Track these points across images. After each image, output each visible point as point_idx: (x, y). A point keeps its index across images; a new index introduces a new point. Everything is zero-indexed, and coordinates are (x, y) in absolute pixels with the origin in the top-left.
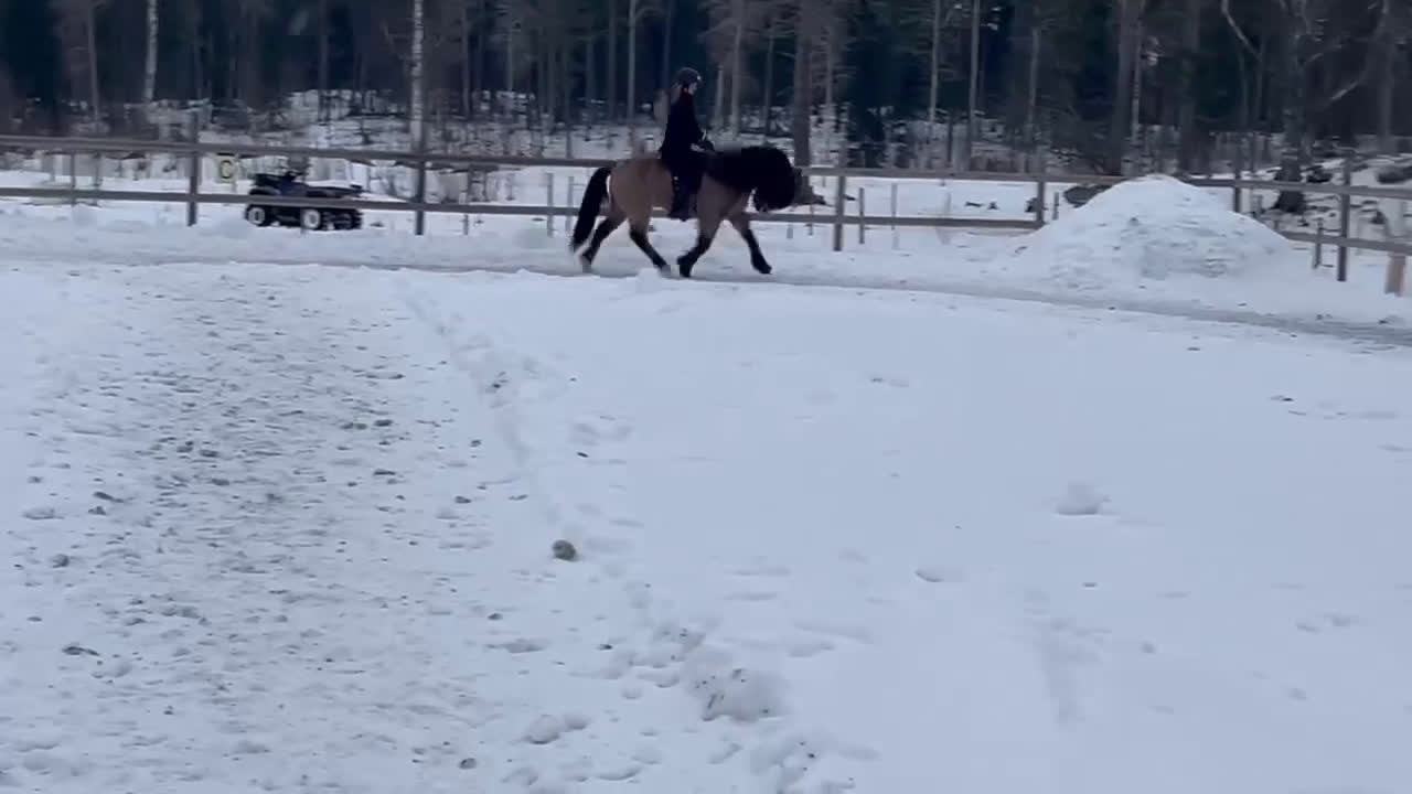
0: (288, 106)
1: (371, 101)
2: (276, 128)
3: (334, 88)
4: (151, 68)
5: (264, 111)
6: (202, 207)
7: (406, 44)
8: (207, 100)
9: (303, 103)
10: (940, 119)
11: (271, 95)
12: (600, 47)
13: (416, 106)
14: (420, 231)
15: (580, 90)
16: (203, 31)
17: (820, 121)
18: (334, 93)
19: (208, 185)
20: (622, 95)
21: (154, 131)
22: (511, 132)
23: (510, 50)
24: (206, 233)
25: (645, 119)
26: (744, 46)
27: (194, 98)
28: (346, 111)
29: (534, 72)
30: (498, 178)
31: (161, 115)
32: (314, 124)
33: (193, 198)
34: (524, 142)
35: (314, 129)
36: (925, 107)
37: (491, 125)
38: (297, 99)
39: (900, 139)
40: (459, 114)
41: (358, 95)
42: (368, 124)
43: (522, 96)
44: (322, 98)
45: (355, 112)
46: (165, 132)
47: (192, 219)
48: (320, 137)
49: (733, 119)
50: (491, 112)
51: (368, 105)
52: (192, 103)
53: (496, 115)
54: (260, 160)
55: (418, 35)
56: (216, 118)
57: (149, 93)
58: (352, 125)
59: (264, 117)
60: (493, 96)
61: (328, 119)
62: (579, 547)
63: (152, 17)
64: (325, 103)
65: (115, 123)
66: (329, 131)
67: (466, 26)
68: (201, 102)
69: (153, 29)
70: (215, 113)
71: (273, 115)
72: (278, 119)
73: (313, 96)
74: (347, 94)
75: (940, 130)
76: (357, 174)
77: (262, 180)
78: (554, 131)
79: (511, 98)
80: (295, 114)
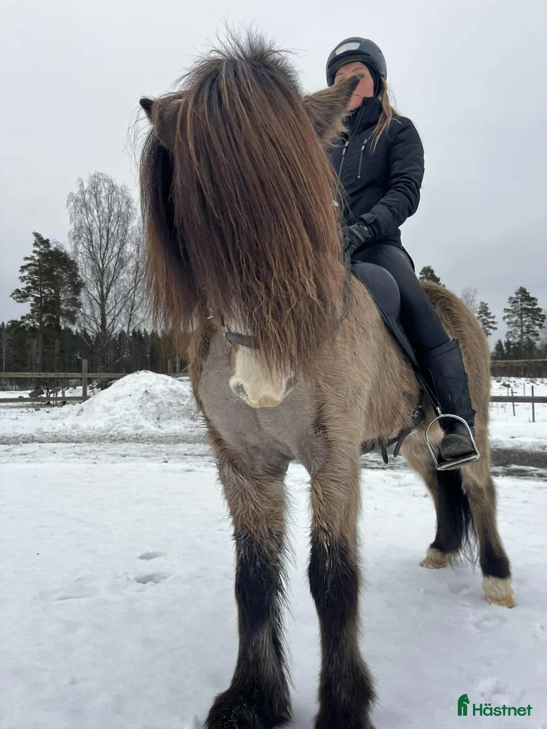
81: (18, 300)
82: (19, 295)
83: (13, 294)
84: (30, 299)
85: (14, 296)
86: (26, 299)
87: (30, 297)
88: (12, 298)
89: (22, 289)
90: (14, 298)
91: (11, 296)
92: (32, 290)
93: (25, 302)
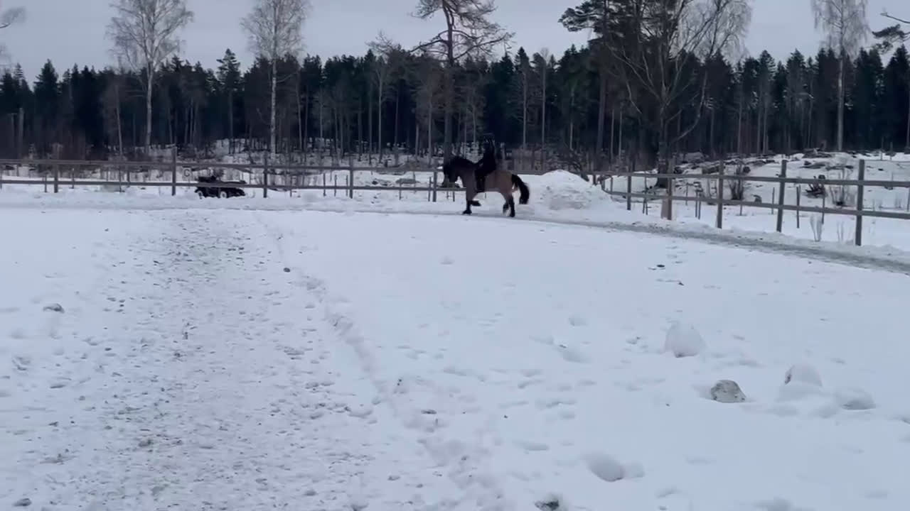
0: (215, 147)
1: (255, 144)
2: (209, 157)
3: (237, 138)
4: (149, 130)
5: (202, 149)
6: (177, 188)
7: (268, 118)
8: (174, 145)
9: (222, 146)
10: (529, 148)
11: (206, 141)
12: (365, 116)
13: (273, 146)
14: (265, 196)
15: (355, 136)
16: (173, 112)
17: (472, 150)
18: (236, 140)
19: (179, 180)
20: (375, 139)
21: (150, 159)
22: (322, 157)
23: (321, 118)
24: (180, 198)
25: (387, 150)
26: (433, 115)
27: (169, 144)
28: (242, 149)
29: (333, 130)
30: (310, 178)
31: (154, 152)
32: (227, 155)
33: (174, 185)
34: (328, 162)
35: (226, 157)
36: (521, 142)
37: (313, 154)
38: (219, 143)
39: (508, 158)
40: (298, 149)
41: (248, 141)
42: (253, 155)
43: (328, 140)
44: (230, 143)
45: (247, 149)
46: (155, 160)
47: (174, 193)
48: (229, 160)
49: (429, 150)
50: (312, 148)
51: (253, 145)
52: (167, 146)
53: (315, 150)
54: (201, 172)
55: (274, 114)
56: (180, 153)
57: (148, 141)
58: (245, 155)
59: (202, 152)
60: (314, 140)
61: (234, 152)
62: (291, 269)
63: (149, 106)
64: (232, 145)
65: (131, 156)
66: (234, 158)
67: (300, 107)
68: (172, 145)
69: (150, 111)
70: (179, 151)
71: (206, 151)
72: (210, 153)
73: (226, 142)
74: (243, 141)
75: (528, 153)
76: (246, 177)
77: (201, 179)
78: (343, 157)
79: (321, 140)
80: (217, 150)
81: (571, 26)
82: (572, 19)
83: (564, 17)
84: (588, 24)
85: (565, 20)
86: (582, 24)
87: (589, 21)
88: (561, 24)
89: (577, 8)
90: (565, 25)
91: (561, 20)
92: (592, 9)
93: (580, 29)
